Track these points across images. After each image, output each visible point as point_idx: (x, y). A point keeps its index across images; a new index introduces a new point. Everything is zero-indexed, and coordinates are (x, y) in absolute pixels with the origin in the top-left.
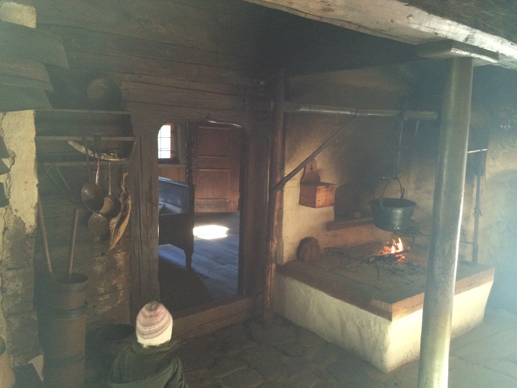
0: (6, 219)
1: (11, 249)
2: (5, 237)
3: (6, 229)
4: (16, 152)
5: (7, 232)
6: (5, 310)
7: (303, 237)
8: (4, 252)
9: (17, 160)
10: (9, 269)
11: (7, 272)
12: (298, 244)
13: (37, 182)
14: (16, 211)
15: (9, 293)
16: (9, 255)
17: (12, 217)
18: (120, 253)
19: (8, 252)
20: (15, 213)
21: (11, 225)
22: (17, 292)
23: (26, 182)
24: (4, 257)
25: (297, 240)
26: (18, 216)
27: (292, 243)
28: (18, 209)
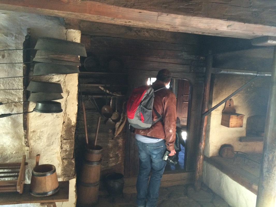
0: (64, 118)
1: (66, 131)
2: (64, 126)
3: (64, 122)
4: (70, 91)
5: (64, 123)
6: (62, 156)
7: (223, 143)
8: (63, 132)
9: (70, 94)
10: (64, 139)
11: (63, 140)
12: (220, 147)
13: (77, 103)
14: (69, 115)
15: (64, 149)
16: (64, 133)
17: (67, 117)
18: (120, 139)
19: (64, 132)
20: (68, 116)
21: (66, 121)
22: (67, 149)
23: (73, 103)
24: (63, 134)
25: (219, 145)
26: (69, 117)
27: (215, 146)
28: (69, 114)
